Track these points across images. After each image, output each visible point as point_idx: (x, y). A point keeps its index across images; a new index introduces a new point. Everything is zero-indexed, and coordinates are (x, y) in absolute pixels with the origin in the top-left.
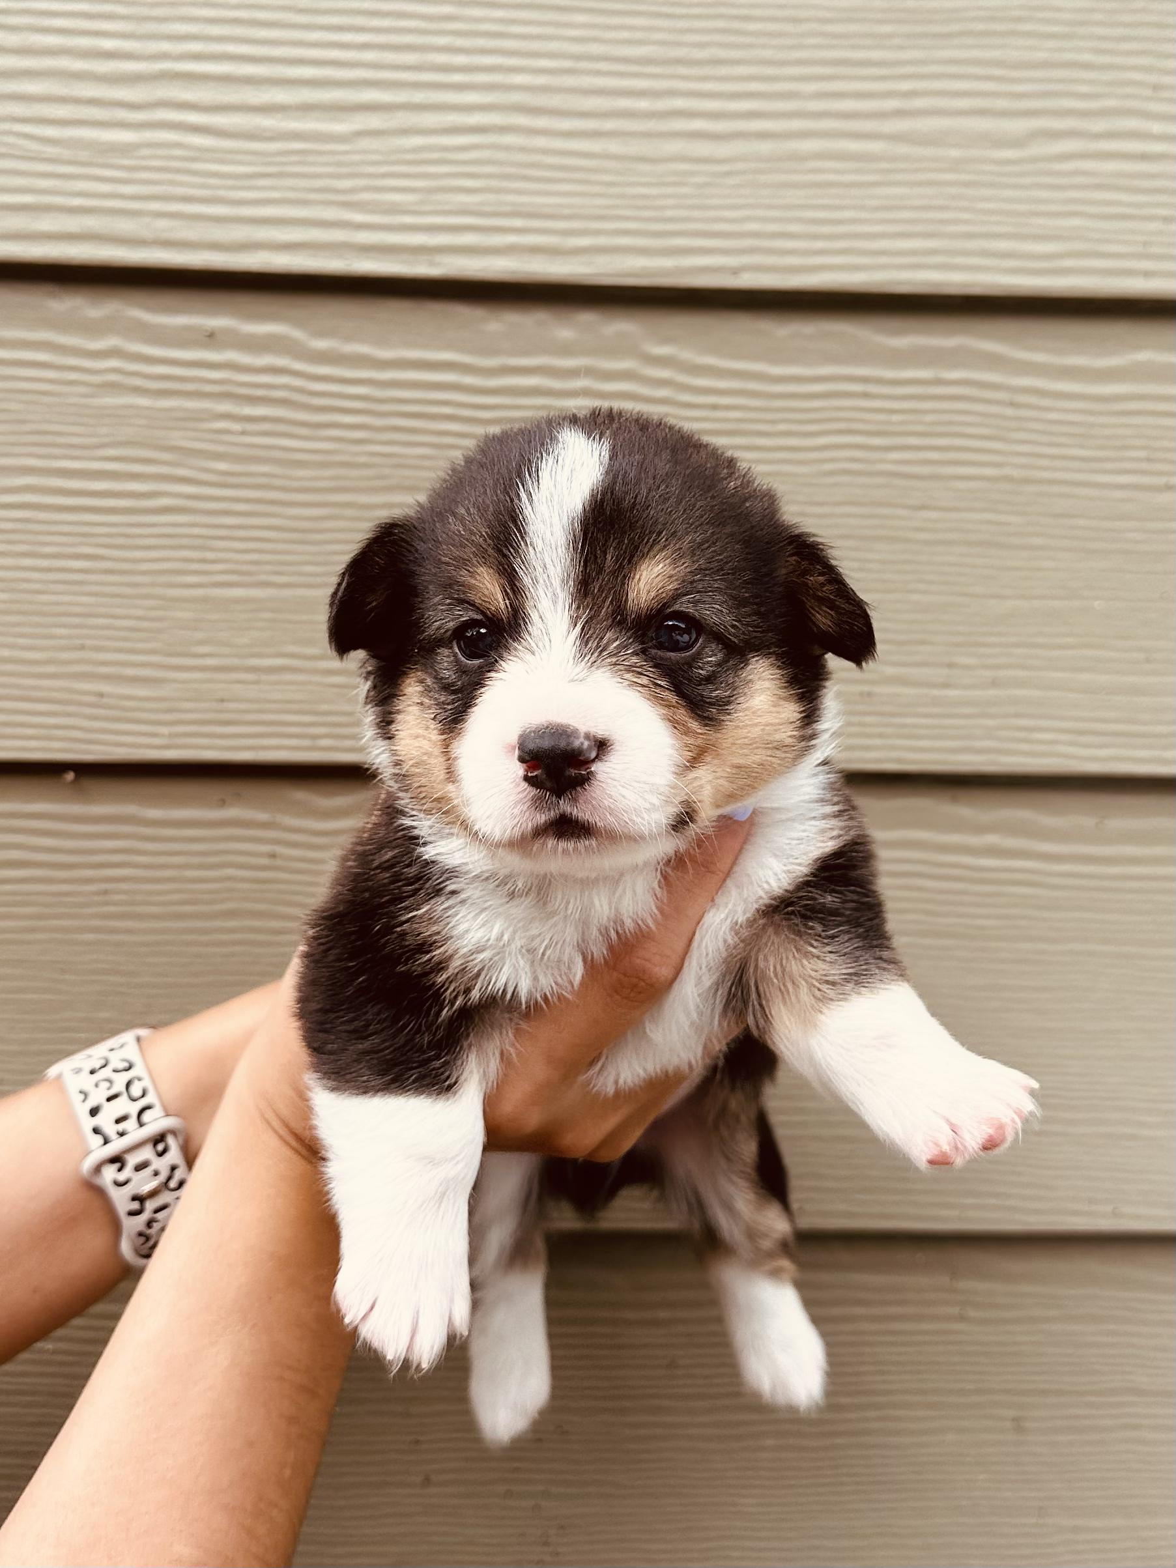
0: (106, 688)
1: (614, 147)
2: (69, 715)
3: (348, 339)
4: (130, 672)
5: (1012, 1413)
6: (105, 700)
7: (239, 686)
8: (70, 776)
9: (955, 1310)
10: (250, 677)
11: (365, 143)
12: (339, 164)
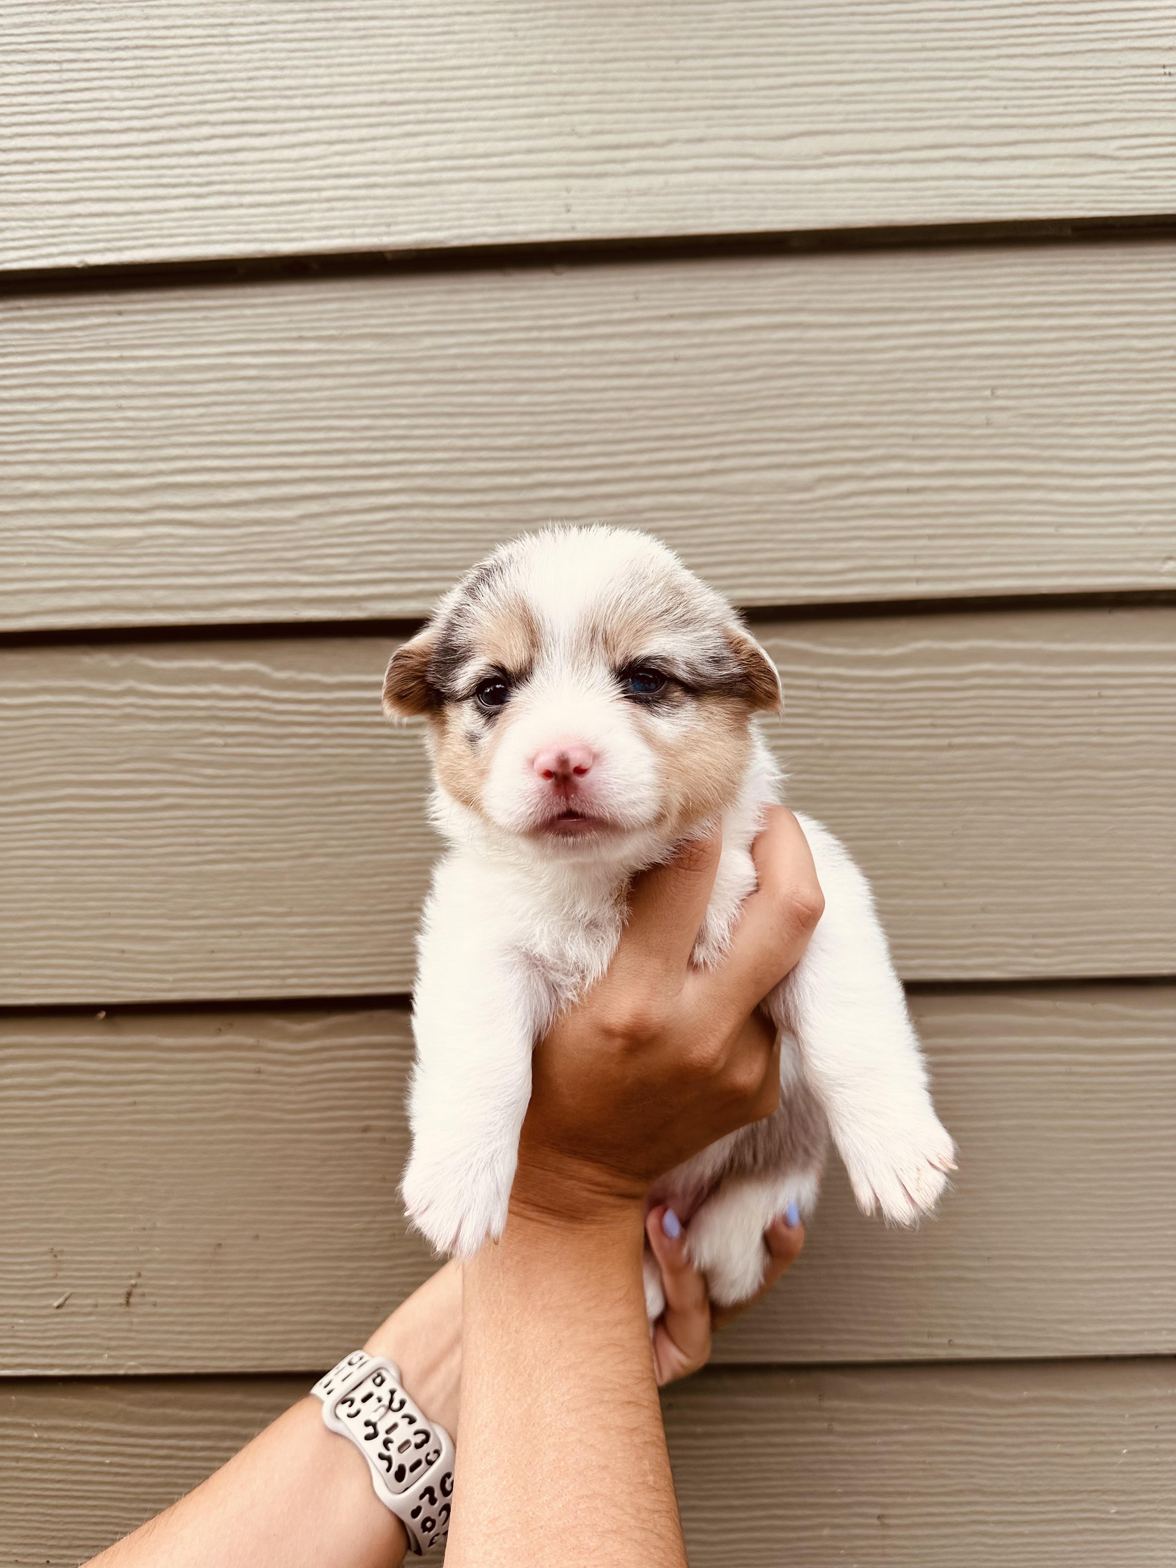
0: (126, 946)
1: (495, 513)
2: (99, 968)
3: (302, 670)
4: (144, 933)
5: (877, 1511)
6: (126, 955)
7: (225, 940)
8: (102, 1015)
9: (825, 1425)
10: (234, 932)
11: (307, 524)
12: (288, 540)
